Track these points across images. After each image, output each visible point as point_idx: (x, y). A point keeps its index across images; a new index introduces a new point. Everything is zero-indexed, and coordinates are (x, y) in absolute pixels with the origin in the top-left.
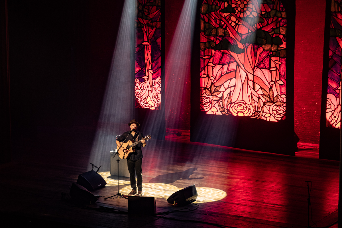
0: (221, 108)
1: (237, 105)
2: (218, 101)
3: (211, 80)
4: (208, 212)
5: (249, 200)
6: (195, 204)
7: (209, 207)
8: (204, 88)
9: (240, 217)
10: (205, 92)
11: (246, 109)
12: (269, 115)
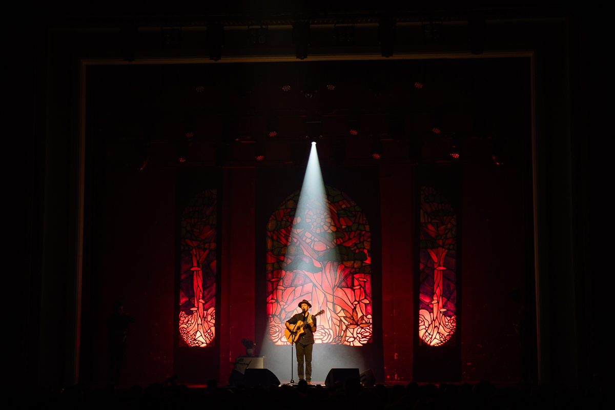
11: (324, 335)
12: (353, 339)
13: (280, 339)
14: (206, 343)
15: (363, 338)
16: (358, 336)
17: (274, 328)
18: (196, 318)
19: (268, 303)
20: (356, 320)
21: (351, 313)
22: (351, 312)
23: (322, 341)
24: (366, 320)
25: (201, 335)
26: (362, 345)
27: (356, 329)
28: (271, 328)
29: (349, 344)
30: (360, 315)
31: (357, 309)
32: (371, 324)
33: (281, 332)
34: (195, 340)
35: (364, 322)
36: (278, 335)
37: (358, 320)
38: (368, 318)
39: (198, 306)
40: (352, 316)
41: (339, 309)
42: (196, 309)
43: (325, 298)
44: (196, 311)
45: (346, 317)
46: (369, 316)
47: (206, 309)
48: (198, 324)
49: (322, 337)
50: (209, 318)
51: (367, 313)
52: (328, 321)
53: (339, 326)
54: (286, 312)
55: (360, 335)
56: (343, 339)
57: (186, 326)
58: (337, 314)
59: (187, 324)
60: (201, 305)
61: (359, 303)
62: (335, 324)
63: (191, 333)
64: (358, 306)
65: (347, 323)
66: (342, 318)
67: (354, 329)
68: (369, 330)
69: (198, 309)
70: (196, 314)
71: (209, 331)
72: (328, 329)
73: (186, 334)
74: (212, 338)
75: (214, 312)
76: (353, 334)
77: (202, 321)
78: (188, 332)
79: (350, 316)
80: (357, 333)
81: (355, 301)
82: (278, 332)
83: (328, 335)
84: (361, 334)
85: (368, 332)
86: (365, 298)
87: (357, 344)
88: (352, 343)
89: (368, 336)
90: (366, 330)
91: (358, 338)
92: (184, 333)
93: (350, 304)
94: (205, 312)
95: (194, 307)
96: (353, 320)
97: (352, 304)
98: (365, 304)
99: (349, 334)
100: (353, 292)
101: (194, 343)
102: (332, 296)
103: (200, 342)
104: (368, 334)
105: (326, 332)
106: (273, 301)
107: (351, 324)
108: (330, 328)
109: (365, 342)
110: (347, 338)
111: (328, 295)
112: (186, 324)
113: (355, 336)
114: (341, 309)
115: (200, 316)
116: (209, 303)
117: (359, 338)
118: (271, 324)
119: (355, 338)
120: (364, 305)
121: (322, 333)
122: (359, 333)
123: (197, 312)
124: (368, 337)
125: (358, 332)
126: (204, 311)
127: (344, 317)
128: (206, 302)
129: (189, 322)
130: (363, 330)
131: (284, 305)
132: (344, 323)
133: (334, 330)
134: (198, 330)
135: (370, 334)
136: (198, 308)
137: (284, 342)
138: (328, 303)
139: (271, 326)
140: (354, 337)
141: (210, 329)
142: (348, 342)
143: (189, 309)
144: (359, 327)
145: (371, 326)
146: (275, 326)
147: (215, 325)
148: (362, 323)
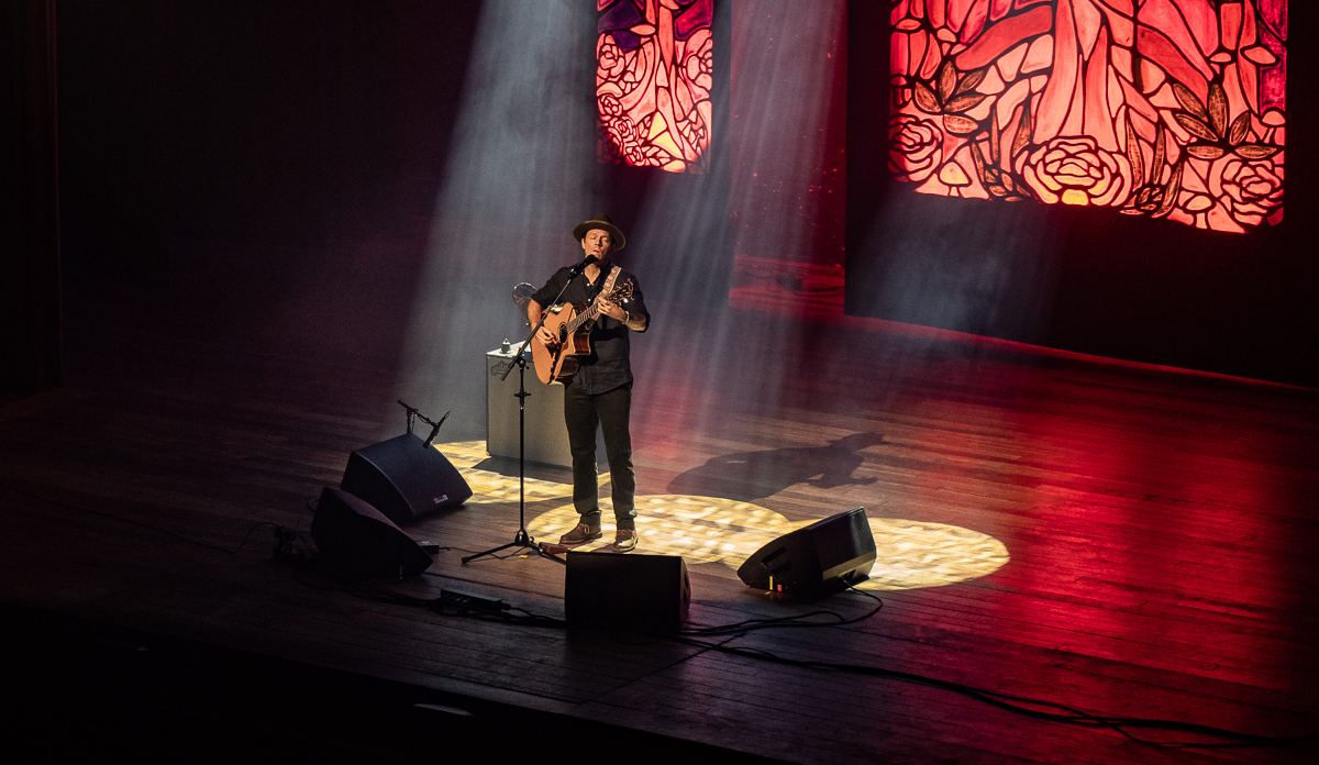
0: (986, 167)
1: (1059, 154)
2: (971, 138)
3: (940, 42)
4: (924, 628)
5: (1115, 584)
6: (865, 593)
7: (929, 610)
8: (908, 77)
9: (1067, 655)
10: (913, 98)
11: (1098, 175)
12: (1206, 202)
13: (938, 171)
14: (685, 160)
15: (1246, 201)
16: (1225, 193)
17: (913, 128)
18: (650, 63)
19: (895, 29)
20: (1221, 127)
21: (1203, 95)
22: (1202, 92)
23: (1090, 196)
24: (1261, 131)
25: (668, 129)
26: (1241, 231)
27: (1219, 165)
28: (905, 126)
29: (1189, 220)
30: (1237, 108)
31: (1226, 85)
32: (1280, 149)
33: (940, 146)
34: (647, 143)
35: (1251, 138)
36: (930, 156)
37: (1229, 130)
38: (1269, 126)
39: (657, 20)
40: (1206, 112)
41: (1153, 76)
42: (651, 30)
43: (1104, 29)
44: (651, 36)
45: (1183, 111)
46: (1274, 118)
47: (682, 35)
48: (657, 88)
49: (1087, 182)
50: (693, 67)
51: (1266, 105)
52: (1114, 121)
53: (1153, 146)
54: (958, 71)
55: (1234, 190)
56: (1169, 199)
57: (617, 91)
58: (1147, 97)
59: (622, 84)
60: (665, 16)
61: (1234, 59)
62: (1138, 137)
63: (636, 116)
64: (1231, 70)
65: (1184, 136)
66: (1167, 116)
67: (1211, 162)
68: (1272, 172)
69: (657, 33)
70: (649, 48)
71: (693, 117)
72: (1110, 153)
73: (619, 118)
74: (703, 142)
75: (709, 45)
76: (1206, 182)
77: (668, 76)
78: (625, 113)
79: (1198, 108)
80: (1224, 182)
81: (1221, 49)
82: (929, 144)
83: (1114, 176)
84: (1239, 185)
85: (1267, 179)
86: (1258, 43)
87: (1221, 222)
88: (1201, 217)
89: (1266, 196)
90: (1259, 169)
91: (1226, 200)
92: (613, 116)
93: (1198, 61)
94: (681, 45)
95: (645, 22)
96: (1211, 125)
97: (1208, 60)
98: (1258, 66)
99: (1190, 180)
100: (1212, 13)
101: (644, 154)
102: (1129, 25)
103: (662, 154)
104: (1264, 189)
105: (1103, 164)
106: (912, 24)
107: (1201, 142)
108: (1119, 152)
109: (1255, 220)
110: (1184, 196)
111: (1114, 18)
112: (617, 83)
113: (1217, 192)
114: (1163, 77)
115: (662, 58)
116: (691, 13)
117: (1233, 200)
118: (904, 111)
119: (1215, 200)
120: (1252, 70)
121: (1090, 165)
122: (1232, 182)
123: (652, 40)
124: (1265, 203)
125: (1229, 176)
126: (675, 39)
127: (1174, 111)
128: (683, 9)
129: (629, 77)
130: (1247, 171)
131: (953, 45)
132: (1174, 135)
133: (1135, 159)
134: (657, 110)
135: (1274, 190)
136: (657, 26)
137: (950, 186)
138: (1113, 47)
139: (904, 121)
140: (1210, 196)
141: (695, 107)
142: (1187, 212)
143: (628, 30)
144: (1231, 156)
145: (1279, 159)
146: (918, 123)
147: (713, 96)
148: (1244, 143)
